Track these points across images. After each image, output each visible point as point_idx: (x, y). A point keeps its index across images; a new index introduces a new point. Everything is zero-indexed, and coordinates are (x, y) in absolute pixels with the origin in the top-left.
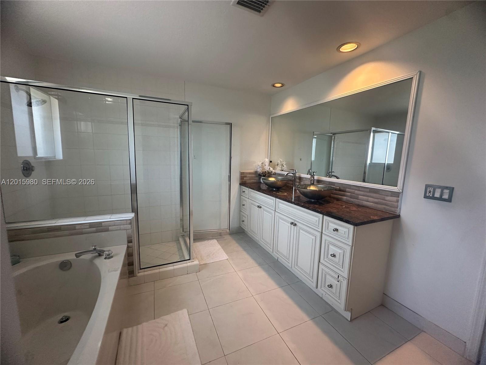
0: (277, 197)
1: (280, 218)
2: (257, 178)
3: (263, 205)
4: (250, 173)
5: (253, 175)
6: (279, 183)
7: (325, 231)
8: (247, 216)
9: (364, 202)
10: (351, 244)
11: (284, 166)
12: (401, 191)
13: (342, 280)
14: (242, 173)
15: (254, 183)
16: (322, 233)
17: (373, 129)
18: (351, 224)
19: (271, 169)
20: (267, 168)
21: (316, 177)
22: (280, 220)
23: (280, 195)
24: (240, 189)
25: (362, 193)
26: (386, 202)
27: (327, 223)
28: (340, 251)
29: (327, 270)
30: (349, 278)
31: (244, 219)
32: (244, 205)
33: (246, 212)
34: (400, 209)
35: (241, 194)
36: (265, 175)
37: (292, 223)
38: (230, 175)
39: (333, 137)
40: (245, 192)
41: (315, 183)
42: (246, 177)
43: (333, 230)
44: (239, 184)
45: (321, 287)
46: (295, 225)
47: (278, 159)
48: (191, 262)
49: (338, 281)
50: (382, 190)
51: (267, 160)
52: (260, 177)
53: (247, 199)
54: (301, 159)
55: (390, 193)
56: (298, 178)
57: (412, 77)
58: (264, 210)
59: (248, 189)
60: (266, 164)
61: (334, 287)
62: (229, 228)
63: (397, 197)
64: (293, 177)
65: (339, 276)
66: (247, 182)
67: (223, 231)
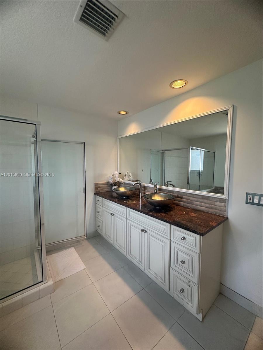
0: (127, 206)
1: (131, 225)
2: (109, 188)
3: (116, 213)
4: (103, 184)
5: (106, 185)
6: (129, 193)
7: (173, 239)
8: (102, 222)
9: (198, 207)
10: (198, 252)
11: (130, 177)
12: (227, 198)
13: (193, 286)
14: (96, 185)
15: (107, 192)
16: (171, 240)
17: (191, 147)
18: (198, 234)
19: (121, 180)
20: (117, 179)
21: (158, 187)
22: (131, 227)
23: (131, 204)
24: (95, 198)
25: (196, 199)
26: (216, 206)
27: (174, 231)
28: (188, 258)
29: (178, 275)
30: (199, 283)
31: (100, 224)
32: (99, 212)
33: (101, 218)
34: (228, 212)
35: (96, 202)
36: (116, 185)
37: (143, 230)
38: (85, 187)
39: (164, 153)
40: (100, 201)
41: (158, 191)
42: (100, 187)
43: (182, 239)
44: (94, 194)
45: (173, 291)
46: (146, 232)
47: (126, 171)
48: (44, 284)
49: (189, 286)
50: (212, 197)
51: (117, 172)
52: (112, 186)
53: (101, 207)
54: (142, 170)
55: (218, 199)
56: (143, 187)
57: (227, 109)
58: (117, 217)
59: (101, 198)
60: (116, 175)
61: (186, 290)
62: (85, 235)
63: (224, 203)
64: (139, 186)
65: (189, 281)
66: (101, 192)
67: (80, 238)
